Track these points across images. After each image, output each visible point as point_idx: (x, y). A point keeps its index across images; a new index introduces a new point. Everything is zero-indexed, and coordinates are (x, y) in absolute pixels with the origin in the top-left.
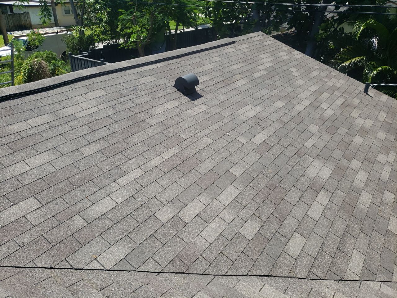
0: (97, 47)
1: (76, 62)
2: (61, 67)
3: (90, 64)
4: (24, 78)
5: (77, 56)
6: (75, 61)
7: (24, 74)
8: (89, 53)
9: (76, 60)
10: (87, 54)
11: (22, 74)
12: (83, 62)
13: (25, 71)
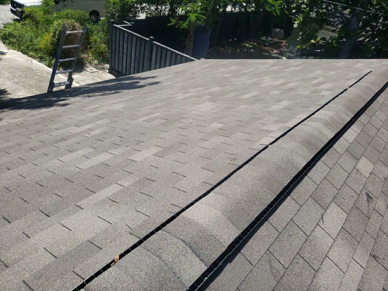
0: (138, 16)
1: (118, 34)
2: (95, 33)
3: (135, 39)
4: (53, 40)
5: (118, 26)
6: (117, 32)
7: (54, 36)
8: (131, 24)
9: (118, 30)
10: (129, 24)
11: (51, 34)
12: (126, 35)
13: (55, 33)
